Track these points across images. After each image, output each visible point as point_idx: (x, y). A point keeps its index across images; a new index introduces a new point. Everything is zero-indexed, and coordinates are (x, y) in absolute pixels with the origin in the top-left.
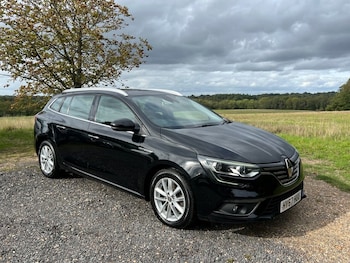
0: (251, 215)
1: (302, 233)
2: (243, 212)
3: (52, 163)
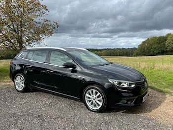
0: (133, 104)
1: (150, 111)
2: (129, 103)
3: (23, 85)
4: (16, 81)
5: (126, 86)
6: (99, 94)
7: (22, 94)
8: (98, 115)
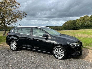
0: (79, 54)
2: (77, 54)
3: (16, 47)
4: (11, 45)
5: (76, 46)
6: (62, 50)
7: (15, 52)
8: (62, 61)
